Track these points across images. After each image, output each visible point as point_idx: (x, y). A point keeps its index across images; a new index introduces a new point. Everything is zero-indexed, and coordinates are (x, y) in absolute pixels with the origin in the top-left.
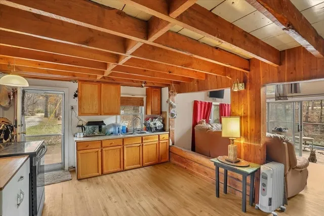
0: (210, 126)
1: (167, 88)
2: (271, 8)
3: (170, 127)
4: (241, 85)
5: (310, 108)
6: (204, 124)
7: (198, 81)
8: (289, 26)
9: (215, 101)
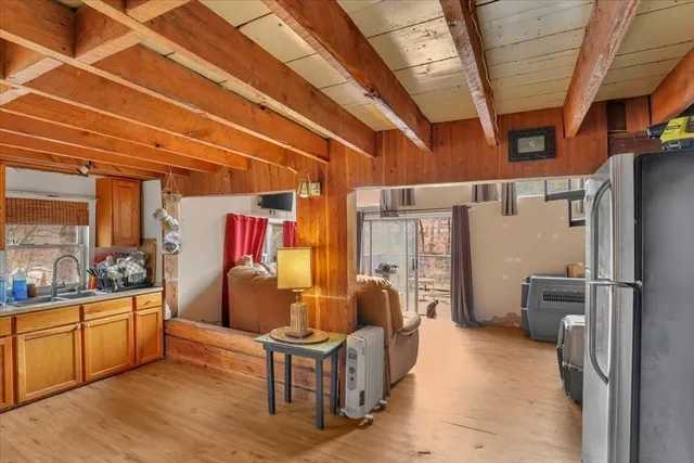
0: (262, 269)
1: (158, 183)
2: (339, 53)
3: (167, 275)
4: (314, 185)
5: (436, 231)
6: (250, 266)
7: (230, 171)
8: (373, 91)
9: (275, 216)
